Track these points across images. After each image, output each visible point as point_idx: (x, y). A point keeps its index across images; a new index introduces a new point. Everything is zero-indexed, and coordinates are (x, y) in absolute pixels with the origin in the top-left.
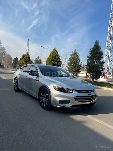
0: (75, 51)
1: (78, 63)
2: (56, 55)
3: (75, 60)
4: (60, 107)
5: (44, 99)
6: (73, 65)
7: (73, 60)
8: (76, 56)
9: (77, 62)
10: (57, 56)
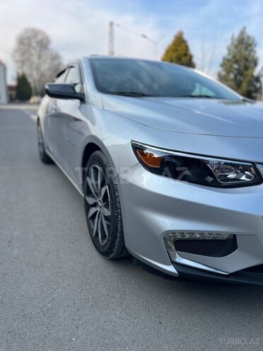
0: (242, 33)
1: (250, 71)
2: (183, 52)
3: (242, 63)
4: (171, 269)
5: (98, 209)
6: (236, 76)
7: (236, 62)
8: (246, 49)
9: (247, 68)
10: (186, 55)
